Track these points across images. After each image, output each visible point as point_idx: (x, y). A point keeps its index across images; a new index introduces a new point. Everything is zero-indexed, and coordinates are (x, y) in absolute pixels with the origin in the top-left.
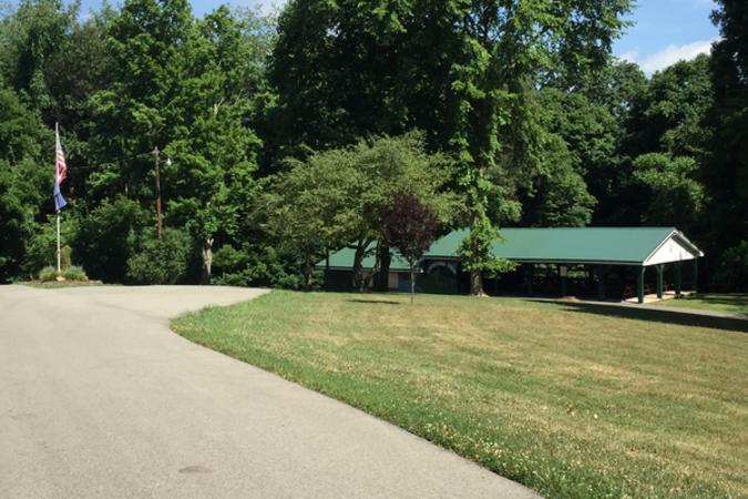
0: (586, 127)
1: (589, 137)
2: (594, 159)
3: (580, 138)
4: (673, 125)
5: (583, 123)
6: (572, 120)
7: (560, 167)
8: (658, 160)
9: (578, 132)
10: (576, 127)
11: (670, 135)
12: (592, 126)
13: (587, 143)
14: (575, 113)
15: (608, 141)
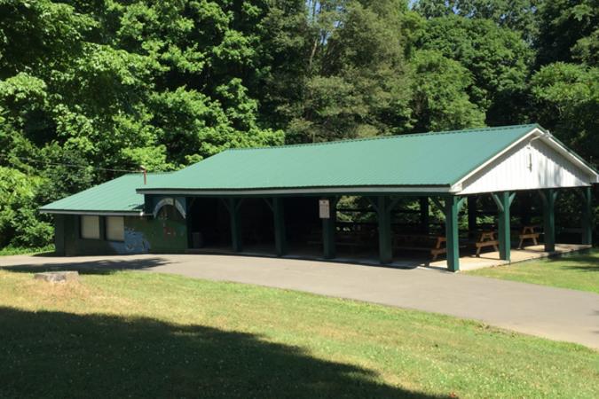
0: (491, 52)
1: (494, 63)
2: (501, 88)
3: (484, 65)
4: (588, 33)
5: (489, 49)
6: (477, 47)
7: (445, 91)
8: (566, 72)
9: (482, 59)
10: (479, 53)
11: (584, 42)
12: (498, 51)
13: (493, 71)
14: (480, 39)
15: (519, 68)
